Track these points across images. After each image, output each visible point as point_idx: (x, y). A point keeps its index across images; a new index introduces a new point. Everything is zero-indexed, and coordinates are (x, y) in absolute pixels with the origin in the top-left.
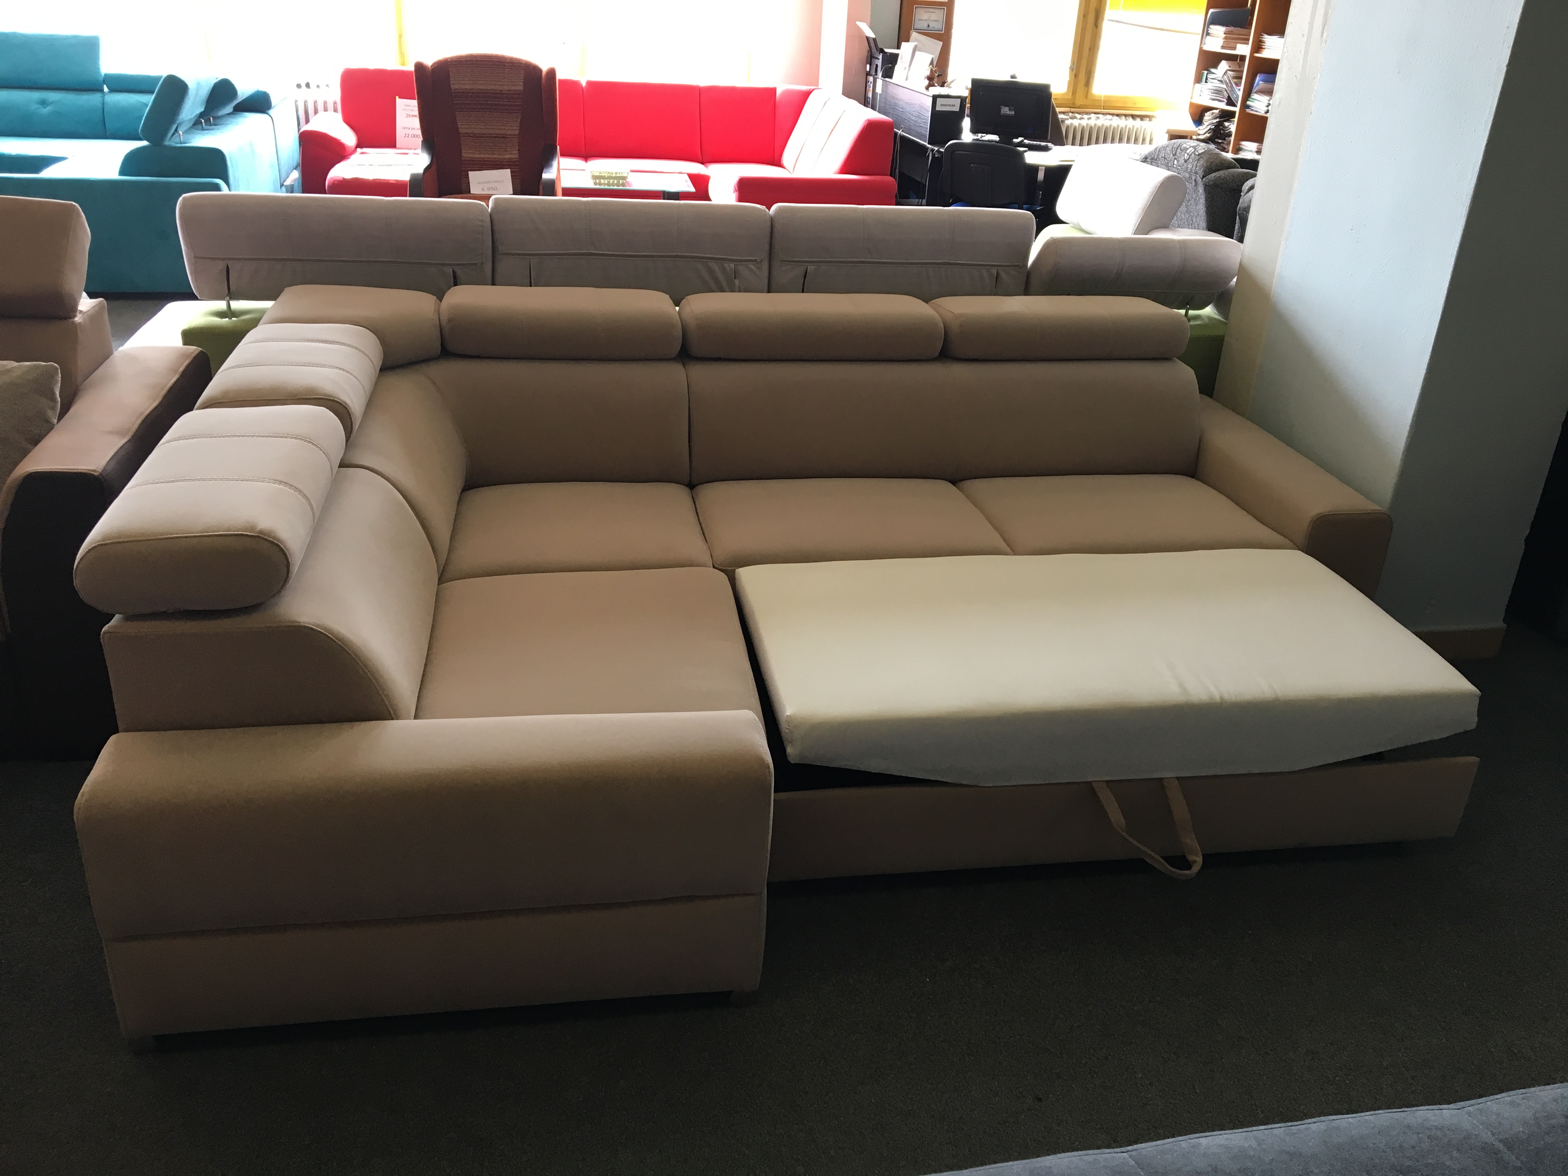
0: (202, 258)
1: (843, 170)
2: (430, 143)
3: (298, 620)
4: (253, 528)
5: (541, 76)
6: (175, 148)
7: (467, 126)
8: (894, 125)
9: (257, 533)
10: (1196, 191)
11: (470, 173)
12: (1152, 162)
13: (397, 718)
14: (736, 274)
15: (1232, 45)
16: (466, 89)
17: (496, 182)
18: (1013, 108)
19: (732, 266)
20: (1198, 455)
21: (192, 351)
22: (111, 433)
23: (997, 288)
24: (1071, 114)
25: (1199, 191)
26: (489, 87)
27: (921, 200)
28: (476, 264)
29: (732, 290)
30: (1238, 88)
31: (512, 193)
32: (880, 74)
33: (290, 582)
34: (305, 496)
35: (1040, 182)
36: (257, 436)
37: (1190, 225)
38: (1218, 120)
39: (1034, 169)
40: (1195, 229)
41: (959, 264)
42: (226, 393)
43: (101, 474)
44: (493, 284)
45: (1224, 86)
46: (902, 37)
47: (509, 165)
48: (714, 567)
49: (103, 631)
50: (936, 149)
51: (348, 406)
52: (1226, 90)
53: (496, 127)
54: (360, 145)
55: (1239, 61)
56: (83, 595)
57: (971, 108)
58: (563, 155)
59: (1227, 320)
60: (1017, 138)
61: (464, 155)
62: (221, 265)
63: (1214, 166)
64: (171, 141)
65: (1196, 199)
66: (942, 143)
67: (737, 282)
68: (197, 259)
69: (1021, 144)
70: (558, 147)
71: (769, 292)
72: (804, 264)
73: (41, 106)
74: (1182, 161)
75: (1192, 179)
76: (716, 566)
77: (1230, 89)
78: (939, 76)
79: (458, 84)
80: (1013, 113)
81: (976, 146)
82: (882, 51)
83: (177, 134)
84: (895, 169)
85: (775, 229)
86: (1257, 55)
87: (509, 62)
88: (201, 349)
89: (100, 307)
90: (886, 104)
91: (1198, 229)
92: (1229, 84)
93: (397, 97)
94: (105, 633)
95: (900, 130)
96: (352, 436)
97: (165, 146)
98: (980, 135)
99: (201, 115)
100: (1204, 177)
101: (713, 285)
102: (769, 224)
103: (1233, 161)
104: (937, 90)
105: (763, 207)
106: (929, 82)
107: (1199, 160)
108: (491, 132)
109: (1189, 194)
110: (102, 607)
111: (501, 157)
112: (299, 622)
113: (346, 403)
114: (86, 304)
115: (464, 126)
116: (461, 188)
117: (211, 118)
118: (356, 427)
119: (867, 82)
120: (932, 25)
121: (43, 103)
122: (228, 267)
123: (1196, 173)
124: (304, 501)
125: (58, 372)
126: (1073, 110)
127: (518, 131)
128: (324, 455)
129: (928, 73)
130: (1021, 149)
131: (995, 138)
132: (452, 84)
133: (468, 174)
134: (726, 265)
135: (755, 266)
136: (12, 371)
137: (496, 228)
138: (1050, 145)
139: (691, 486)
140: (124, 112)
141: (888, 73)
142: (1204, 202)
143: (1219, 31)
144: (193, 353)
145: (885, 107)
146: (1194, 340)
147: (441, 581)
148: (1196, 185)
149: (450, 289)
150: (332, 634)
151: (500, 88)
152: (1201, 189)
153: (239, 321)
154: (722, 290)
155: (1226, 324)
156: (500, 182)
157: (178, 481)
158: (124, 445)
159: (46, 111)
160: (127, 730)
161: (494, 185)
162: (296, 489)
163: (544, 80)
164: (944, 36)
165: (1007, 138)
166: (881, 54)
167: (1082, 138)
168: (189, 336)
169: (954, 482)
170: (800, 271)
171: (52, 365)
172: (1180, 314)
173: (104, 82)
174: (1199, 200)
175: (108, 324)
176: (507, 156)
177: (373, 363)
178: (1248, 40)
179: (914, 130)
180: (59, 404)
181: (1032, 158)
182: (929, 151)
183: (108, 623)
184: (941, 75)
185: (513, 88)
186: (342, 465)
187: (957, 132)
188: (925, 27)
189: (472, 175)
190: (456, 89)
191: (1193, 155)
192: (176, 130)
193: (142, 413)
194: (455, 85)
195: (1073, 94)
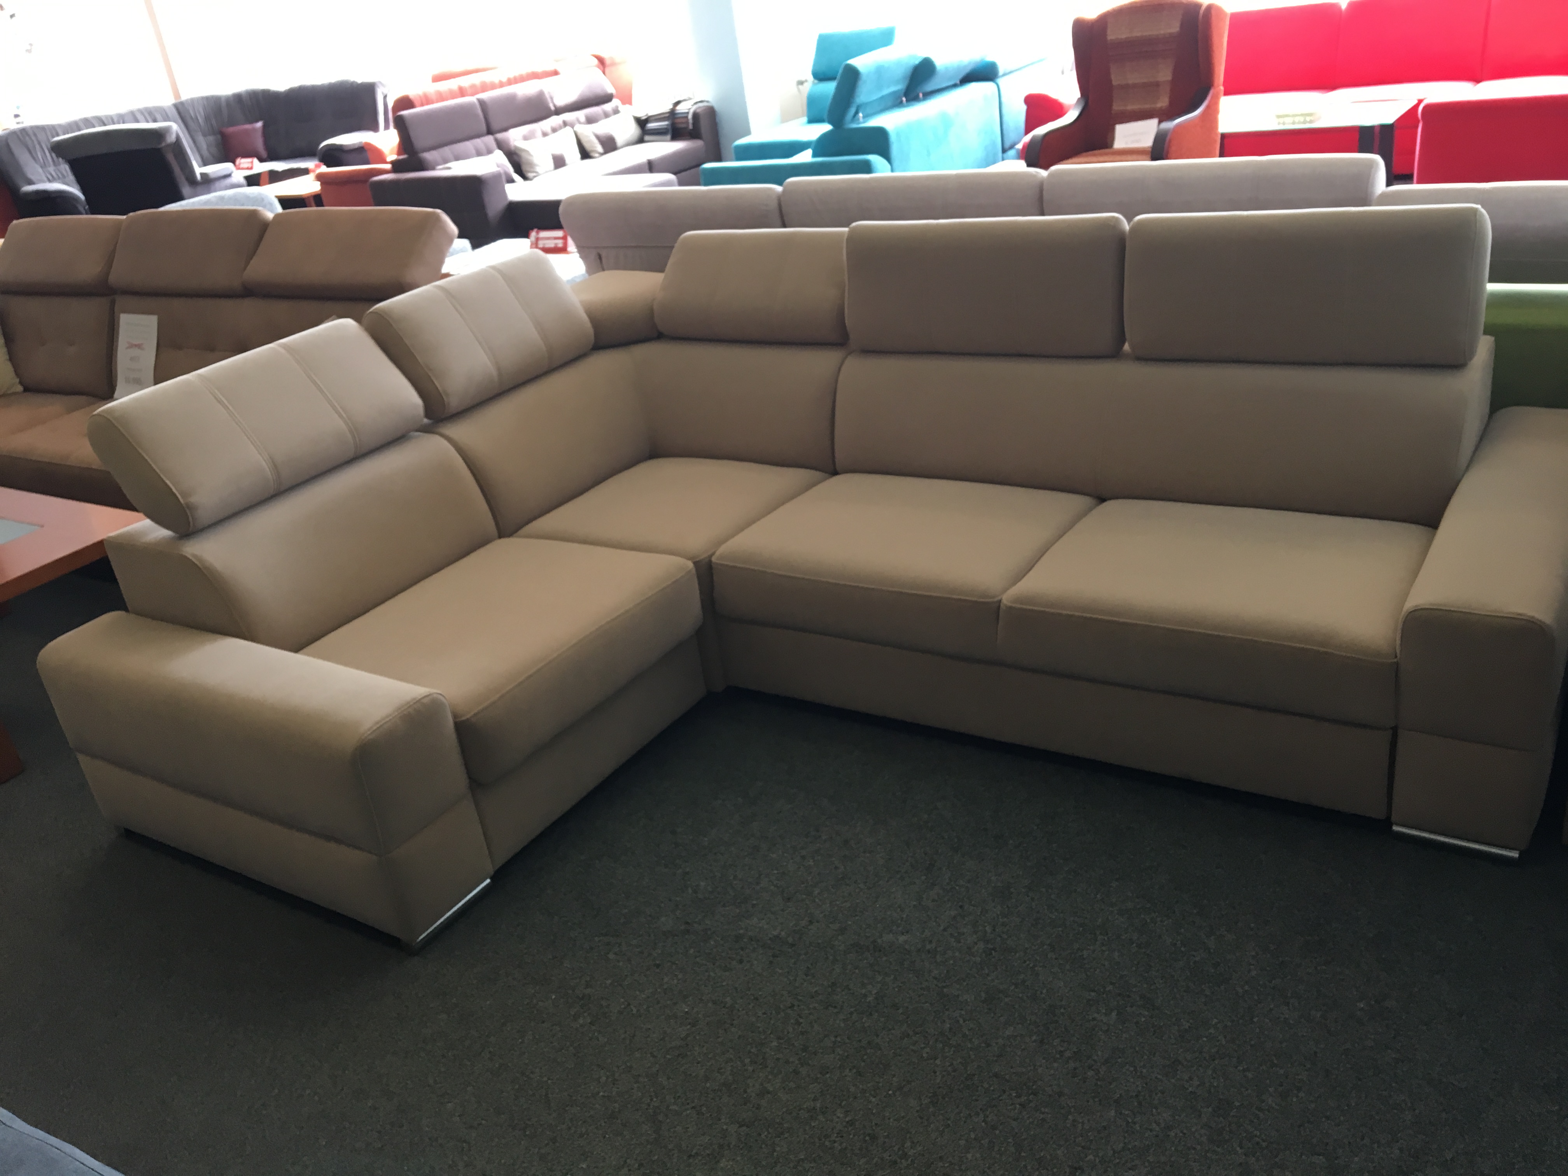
0: (581, 247)
2: (1084, 99)
5: (1198, 13)
6: (853, 130)
7: (1121, 78)
11: (1116, 126)
13: (247, 638)
16: (1122, 38)
17: (1141, 133)
26: (1144, 34)
47: (1156, 114)
53: (1149, 75)
58: (1227, 93)
61: (1112, 108)
64: (851, 124)
83: (856, 117)
87: (1169, 5)
97: (847, 129)
108: (1145, 80)
111: (1153, 106)
115: (1117, 77)
116: (1106, 144)
122: (599, 254)
127: (1171, 76)
132: (1109, 36)
133: (1114, 128)
139: (834, 474)
147: (498, 537)
150: (202, 565)
151: (1158, 33)
156: (1145, 133)
161: (1138, 137)
163: (1201, 17)
169: (1102, 500)
176: (1158, 104)
185: (1170, 31)
189: (1118, 128)
192: (855, 113)
194: (1111, 38)
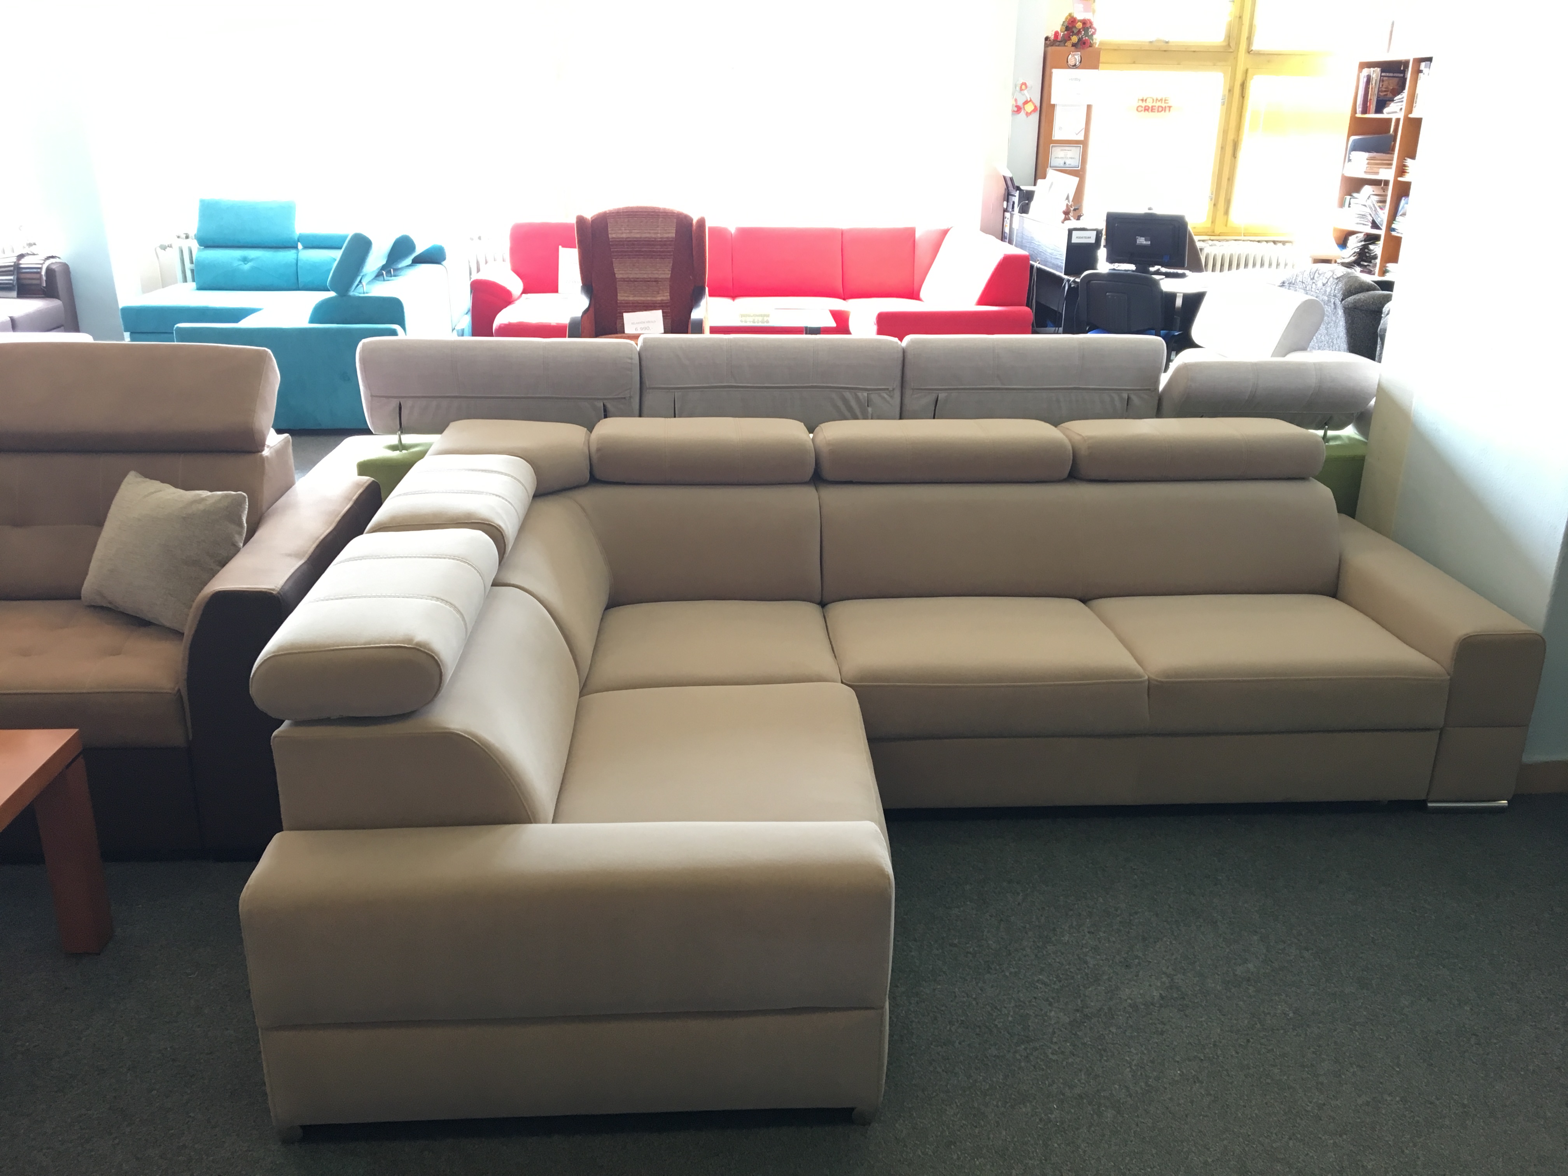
0: (377, 396)
1: (981, 302)
2: (588, 287)
3: (447, 726)
4: (410, 641)
5: (691, 224)
6: (360, 297)
7: (623, 272)
8: (1030, 258)
9: (415, 645)
10: (1335, 313)
11: (625, 315)
12: (1289, 286)
13: (536, 822)
14: (869, 402)
15: (1375, 170)
16: (623, 238)
17: (649, 322)
18: (1149, 238)
19: (865, 394)
20: (1338, 577)
21: (365, 481)
22: (290, 555)
23: (1128, 411)
24: (1210, 242)
25: (1338, 314)
26: (644, 235)
27: (1057, 328)
28: (625, 398)
29: (865, 417)
30: (1383, 211)
31: (663, 332)
32: (1017, 209)
33: (442, 691)
34: (459, 611)
35: (1178, 308)
36: (419, 557)
37: (1331, 346)
38: (1363, 243)
39: (1172, 296)
40: (1335, 350)
41: (1089, 389)
42: (393, 518)
43: (279, 593)
44: (640, 416)
45: (1368, 210)
46: (1039, 173)
47: (659, 307)
48: (842, 682)
49: (274, 734)
50: (1072, 279)
51: (502, 529)
52: (1370, 215)
53: (649, 272)
54: (525, 291)
55: (1384, 185)
56: (259, 702)
57: (1107, 240)
58: (710, 295)
59: (1367, 440)
60: (1153, 267)
61: (619, 298)
62: (394, 403)
63: (1353, 288)
64: (356, 292)
65: (1336, 321)
66: (1077, 273)
67: (870, 409)
68: (373, 397)
69: (1158, 273)
70: (707, 289)
71: (901, 418)
72: (935, 391)
73: (242, 263)
74: (1320, 284)
75: (1330, 302)
76: (844, 681)
77: (1374, 212)
78: (1075, 210)
79: (614, 233)
80: (1149, 243)
81: (1114, 276)
82: (1018, 188)
83: (360, 285)
84: (1032, 300)
85: (907, 361)
86: (1400, 179)
87: (662, 212)
88: (373, 479)
89: (286, 442)
90: (1022, 237)
91: (1339, 350)
92: (1373, 208)
93: (560, 247)
94: (275, 737)
95: (1036, 262)
96: (506, 555)
97: (350, 296)
98: (1117, 265)
99: (384, 268)
100: (1343, 300)
101: (847, 413)
102: (901, 355)
103: (1373, 283)
104: (1073, 223)
105: (896, 340)
106: (1065, 217)
107: (1337, 283)
108: (645, 276)
109: (1328, 317)
110: (273, 714)
111: (654, 299)
112: (449, 729)
113: (500, 527)
114: (274, 440)
115: (621, 272)
116: (613, 327)
117: (392, 270)
118: (509, 548)
119: (1004, 218)
120: (1068, 162)
121: (245, 260)
122: (400, 404)
123: (1335, 296)
124: (458, 616)
125: (245, 500)
126: (1212, 238)
127: (670, 275)
128: (478, 574)
129: (1064, 208)
130: (1157, 277)
131: (1132, 267)
132: (611, 234)
133: (623, 316)
134: (859, 394)
135: (887, 395)
136: (206, 500)
137: (643, 363)
138: (1187, 272)
139: (823, 604)
140: (315, 267)
141: (1024, 210)
142: (1344, 324)
143: (1361, 158)
144: (366, 482)
145: (1022, 241)
146: (1330, 461)
147: (581, 695)
148: (1335, 308)
149: (599, 421)
150: (479, 741)
151: (653, 236)
152: (1340, 312)
153: (409, 453)
154: (855, 418)
155: (1365, 443)
156: (652, 322)
157: (346, 598)
158: (301, 566)
159: (247, 267)
160: (292, 828)
161: (646, 325)
162: (451, 605)
163: (694, 228)
164: (1079, 173)
165: (1143, 267)
166: (1018, 191)
167: (1222, 265)
168: (364, 468)
169: (1084, 601)
170: (931, 398)
171: (241, 494)
172: (1316, 435)
173: (299, 241)
174: (1339, 322)
175: (292, 457)
176: (659, 298)
177: (527, 492)
178: (1391, 164)
179: (1051, 262)
180: (246, 530)
181: (1167, 285)
182: (1065, 282)
183: (278, 728)
184: (1078, 209)
185: (666, 235)
186: (495, 584)
187: (1092, 263)
188: (1062, 165)
189: (627, 316)
190: (613, 238)
191: (1331, 279)
192: (360, 282)
193: (319, 537)
194: (612, 235)
195: (1212, 222)
